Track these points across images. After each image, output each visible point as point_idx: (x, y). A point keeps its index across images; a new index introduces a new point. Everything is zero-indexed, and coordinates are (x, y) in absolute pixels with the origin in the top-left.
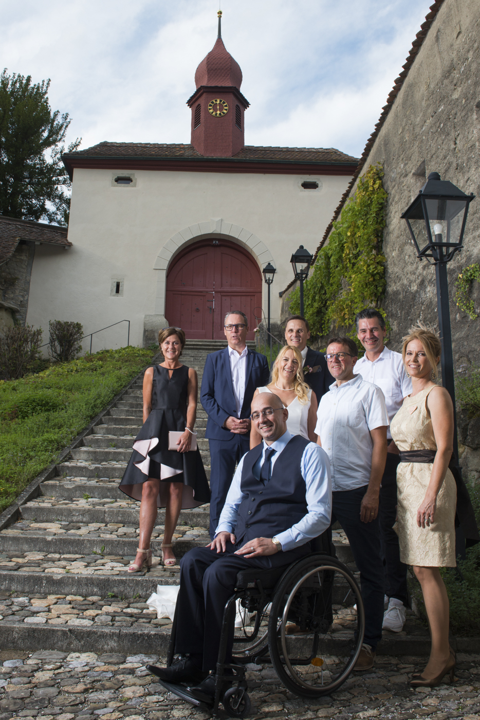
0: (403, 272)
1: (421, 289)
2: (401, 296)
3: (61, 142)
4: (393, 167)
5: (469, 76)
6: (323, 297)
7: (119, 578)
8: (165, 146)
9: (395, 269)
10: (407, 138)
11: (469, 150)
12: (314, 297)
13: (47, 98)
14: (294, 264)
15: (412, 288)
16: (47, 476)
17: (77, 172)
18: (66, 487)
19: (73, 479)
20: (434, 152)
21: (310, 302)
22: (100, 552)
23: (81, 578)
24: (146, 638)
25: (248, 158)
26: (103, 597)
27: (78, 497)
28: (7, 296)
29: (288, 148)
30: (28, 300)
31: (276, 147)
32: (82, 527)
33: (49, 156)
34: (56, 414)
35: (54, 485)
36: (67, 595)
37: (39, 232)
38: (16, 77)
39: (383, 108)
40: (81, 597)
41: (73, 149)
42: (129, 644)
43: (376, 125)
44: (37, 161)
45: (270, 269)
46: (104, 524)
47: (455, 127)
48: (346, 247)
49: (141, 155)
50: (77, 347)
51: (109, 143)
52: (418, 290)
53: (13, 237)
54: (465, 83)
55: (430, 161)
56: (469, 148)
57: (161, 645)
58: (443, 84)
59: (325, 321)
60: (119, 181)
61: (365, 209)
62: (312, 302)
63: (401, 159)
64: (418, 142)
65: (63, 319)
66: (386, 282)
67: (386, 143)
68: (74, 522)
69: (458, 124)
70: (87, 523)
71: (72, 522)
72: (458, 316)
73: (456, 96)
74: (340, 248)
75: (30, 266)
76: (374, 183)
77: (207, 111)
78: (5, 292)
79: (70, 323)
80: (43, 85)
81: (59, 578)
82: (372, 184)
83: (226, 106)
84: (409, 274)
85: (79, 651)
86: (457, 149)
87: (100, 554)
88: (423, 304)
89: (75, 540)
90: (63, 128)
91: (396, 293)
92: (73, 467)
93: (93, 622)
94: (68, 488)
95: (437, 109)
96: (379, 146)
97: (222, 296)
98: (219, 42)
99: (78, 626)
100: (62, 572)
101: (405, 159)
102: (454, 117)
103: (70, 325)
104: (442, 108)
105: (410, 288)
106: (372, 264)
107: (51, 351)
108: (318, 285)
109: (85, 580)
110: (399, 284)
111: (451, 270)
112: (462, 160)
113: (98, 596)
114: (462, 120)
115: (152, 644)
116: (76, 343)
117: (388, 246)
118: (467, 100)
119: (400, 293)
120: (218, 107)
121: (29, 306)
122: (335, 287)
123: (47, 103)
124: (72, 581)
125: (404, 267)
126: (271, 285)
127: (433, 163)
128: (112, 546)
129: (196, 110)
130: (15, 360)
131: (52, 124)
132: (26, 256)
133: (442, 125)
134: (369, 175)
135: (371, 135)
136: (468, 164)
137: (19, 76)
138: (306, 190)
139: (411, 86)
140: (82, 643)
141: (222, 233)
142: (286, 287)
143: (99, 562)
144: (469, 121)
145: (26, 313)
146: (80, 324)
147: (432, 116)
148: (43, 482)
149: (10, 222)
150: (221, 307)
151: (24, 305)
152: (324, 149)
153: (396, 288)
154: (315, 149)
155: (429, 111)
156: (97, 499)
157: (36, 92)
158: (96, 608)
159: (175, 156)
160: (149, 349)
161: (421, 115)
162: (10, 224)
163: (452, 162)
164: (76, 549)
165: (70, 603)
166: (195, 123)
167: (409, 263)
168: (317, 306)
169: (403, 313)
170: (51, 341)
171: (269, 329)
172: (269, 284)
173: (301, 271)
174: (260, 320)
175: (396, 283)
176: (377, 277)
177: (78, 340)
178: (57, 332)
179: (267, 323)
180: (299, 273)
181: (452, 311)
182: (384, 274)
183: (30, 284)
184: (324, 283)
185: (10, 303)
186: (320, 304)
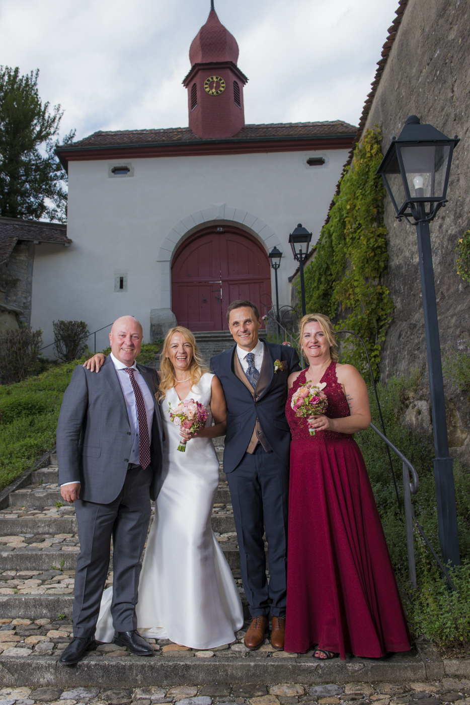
0: (405, 243)
2: (403, 270)
3: (55, 135)
4: (391, 128)
5: (465, 9)
6: (329, 278)
7: (69, 598)
8: (162, 131)
9: (397, 241)
10: (404, 94)
11: (467, 96)
12: (319, 279)
13: (37, 90)
14: (292, 244)
15: (414, 260)
16: (20, 484)
17: (71, 164)
18: (37, 495)
19: (48, 487)
20: (431, 104)
21: (315, 284)
22: (60, 567)
23: (28, 599)
24: (86, 669)
25: (248, 138)
26: (53, 620)
27: (51, 506)
28: (9, 298)
29: (291, 123)
30: (31, 301)
31: (279, 124)
32: (46, 539)
33: (43, 150)
34: (42, 417)
35: (24, 494)
36: (14, 618)
37: (38, 231)
38: (4, 70)
39: (378, 64)
40: (28, 620)
41: (68, 141)
42: (67, 676)
43: (372, 84)
44: (32, 157)
45: (277, 254)
46: (72, 535)
47: (451, 73)
48: (347, 222)
49: (137, 142)
50: (83, 346)
51: (103, 132)
53: (10, 237)
54: (461, 19)
55: (428, 116)
56: (467, 94)
57: (103, 676)
58: (438, 25)
59: (331, 304)
60: (117, 172)
61: (363, 177)
62: (318, 284)
63: (398, 118)
64: (414, 97)
65: (66, 319)
66: (388, 256)
67: (383, 103)
68: (40, 534)
69: (455, 68)
70: (53, 535)
71: (38, 534)
72: (460, 286)
73: (452, 36)
74: (342, 224)
75: (30, 266)
76: (371, 149)
77: (203, 89)
78: (7, 295)
79: (74, 322)
80: (32, 76)
81: (4, 600)
82: (369, 150)
83: (223, 83)
84: (411, 245)
85: (12, 686)
86: (454, 97)
87: (59, 569)
89: (32, 554)
90: (56, 120)
91: (399, 267)
92: (50, 473)
93: (32, 651)
94: (39, 497)
95: (433, 55)
96: (377, 107)
97: (229, 285)
98: (213, 14)
99: (12, 657)
100: (10, 593)
101: (402, 117)
102: (450, 61)
103: (74, 325)
104: (438, 52)
105: (412, 260)
106: (373, 237)
107: (57, 352)
108: (324, 266)
109: (33, 601)
110: (401, 257)
111: (453, 236)
112: (461, 109)
113: (48, 618)
114: (459, 62)
115: (93, 676)
116: (81, 342)
117: (390, 217)
118: (464, 38)
119: (403, 267)
120: (215, 85)
121: (32, 308)
122: (338, 266)
123: (37, 95)
124: (19, 603)
125: (406, 237)
126: (278, 270)
127: (431, 118)
128: (72, 560)
129: (192, 90)
130: (16, 363)
131: (43, 116)
132: (25, 256)
133: (438, 72)
134: (366, 140)
135: (368, 96)
136: (467, 112)
137: (7, 68)
138: (312, 167)
139: (405, 33)
140: (16, 676)
141: (226, 219)
142: (295, 271)
143: (57, 578)
144: (466, 63)
145: (29, 315)
146: (84, 323)
147: (428, 64)
148: (13, 491)
149: (8, 223)
150: (229, 297)
151: (27, 307)
152: (330, 122)
153: (399, 262)
154: (320, 123)
155: (425, 58)
156: (70, 507)
157: (26, 84)
158: (41, 634)
159: (172, 141)
160: (155, 344)
161: (417, 65)
162: (7, 224)
163: (450, 114)
164: (34, 564)
165: (14, 628)
166: (192, 104)
167: (410, 233)
168: (323, 288)
169: (406, 288)
170: (56, 342)
171: (278, 316)
172: (276, 270)
173: (301, 250)
174: (270, 308)
175: (398, 256)
176: (378, 251)
177: (83, 339)
178: (61, 332)
179: (276, 310)
180: (298, 254)
181: (454, 282)
182: (386, 248)
183: (31, 285)
184: (329, 263)
185: (13, 306)
186: (326, 286)
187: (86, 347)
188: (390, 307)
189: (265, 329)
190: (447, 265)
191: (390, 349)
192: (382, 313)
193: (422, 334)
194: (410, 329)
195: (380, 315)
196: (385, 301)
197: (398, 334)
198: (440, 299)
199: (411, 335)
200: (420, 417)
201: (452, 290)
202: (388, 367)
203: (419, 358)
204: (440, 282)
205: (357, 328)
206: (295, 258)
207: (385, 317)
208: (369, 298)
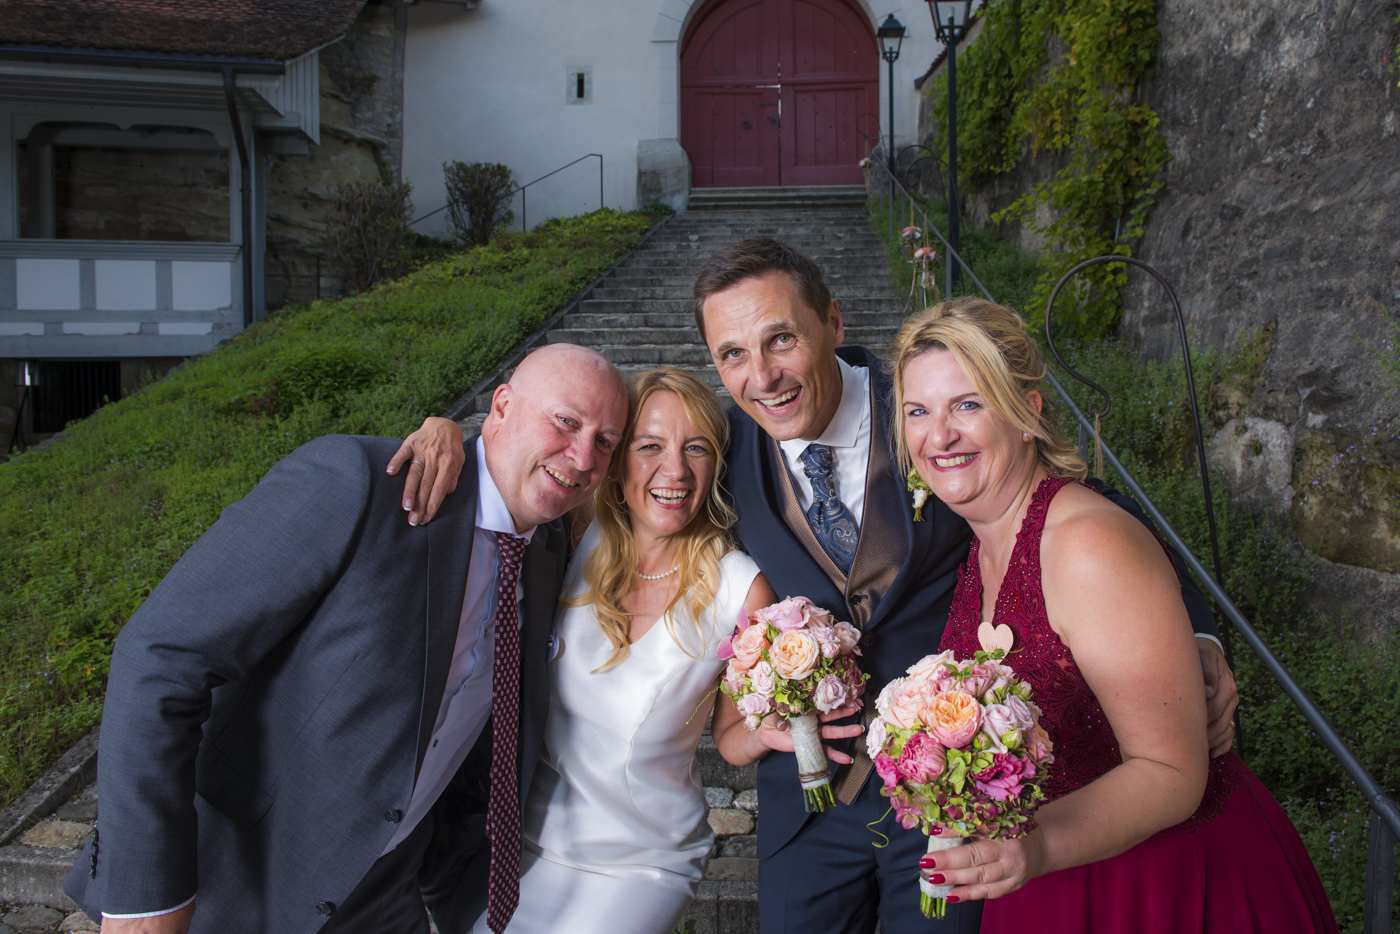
1: (1262, 48)
2: (1202, 71)
6: (1005, 83)
12: (984, 85)
14: (933, 5)
15: (1235, 46)
21: (975, 96)
28: (358, 115)
30: (401, 121)
34: (362, 396)
45: (894, 29)
50: (503, 214)
52: (1255, 50)
59: (1008, 140)
62: (980, 96)
65: (470, 158)
66: (1159, 35)
75: (399, 49)
79: (484, 166)
84: (1228, 9)
88: (1266, 88)
91: (1189, 62)
97: (796, 92)
103: (484, 171)
105: (1230, 46)
108: (995, 57)
110: (1196, 37)
116: (500, 206)
119: (1199, 62)
121: (405, 135)
122: (1031, 57)
126: (895, 65)
132: (389, 28)
142: (927, 67)
145: (400, 149)
146: (506, 167)
150: (795, 117)
151: (395, 132)
153: (1188, 50)
160: (645, 214)
168: (991, 105)
169: (1207, 114)
170: (450, 204)
171: (891, 160)
172: (891, 63)
173: (951, 20)
174: (876, 141)
175: (1186, 36)
176: (1137, 23)
177: (505, 201)
178: (460, 185)
179: (888, 146)
180: (946, 27)
181: (1366, 106)
182: (1154, 16)
183: (402, 89)
184: (1008, 49)
185: (367, 131)
186: (997, 100)
187: (510, 214)
188: (1157, 156)
189: (862, 181)
190: (1341, 60)
191: (1157, 257)
192: (1138, 169)
193: (1265, 237)
194: (1222, 216)
195: (1133, 174)
196: (1148, 142)
197: (1180, 224)
198: (1315, 150)
199: (1225, 232)
200: (1258, 461)
201: (1357, 127)
202: (1150, 300)
203: (1253, 299)
204: (1316, 104)
205: (1077, 204)
206: (938, 37)
207: (1145, 180)
208: (1108, 134)
